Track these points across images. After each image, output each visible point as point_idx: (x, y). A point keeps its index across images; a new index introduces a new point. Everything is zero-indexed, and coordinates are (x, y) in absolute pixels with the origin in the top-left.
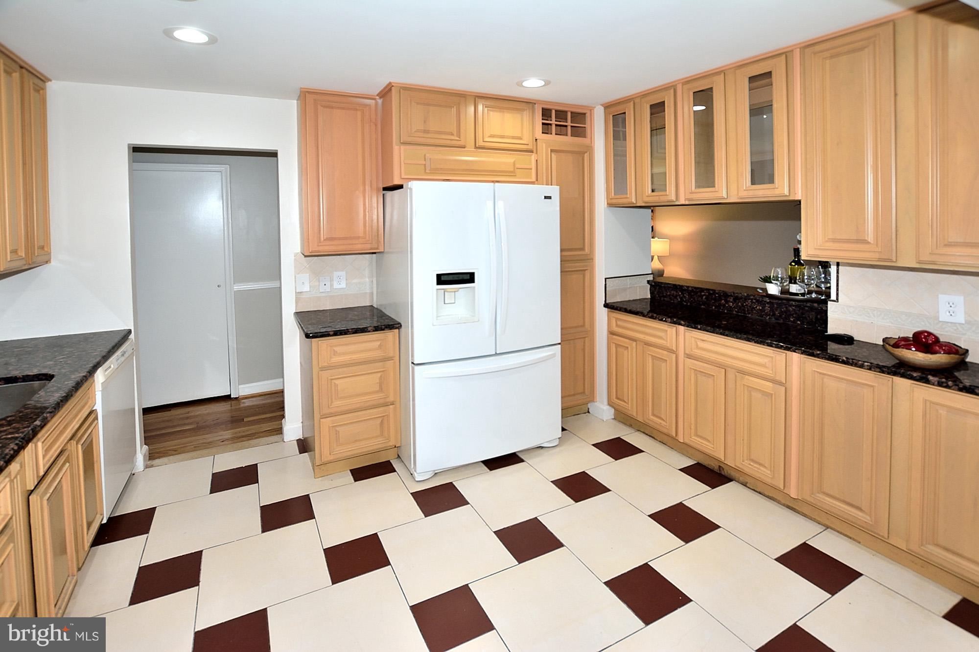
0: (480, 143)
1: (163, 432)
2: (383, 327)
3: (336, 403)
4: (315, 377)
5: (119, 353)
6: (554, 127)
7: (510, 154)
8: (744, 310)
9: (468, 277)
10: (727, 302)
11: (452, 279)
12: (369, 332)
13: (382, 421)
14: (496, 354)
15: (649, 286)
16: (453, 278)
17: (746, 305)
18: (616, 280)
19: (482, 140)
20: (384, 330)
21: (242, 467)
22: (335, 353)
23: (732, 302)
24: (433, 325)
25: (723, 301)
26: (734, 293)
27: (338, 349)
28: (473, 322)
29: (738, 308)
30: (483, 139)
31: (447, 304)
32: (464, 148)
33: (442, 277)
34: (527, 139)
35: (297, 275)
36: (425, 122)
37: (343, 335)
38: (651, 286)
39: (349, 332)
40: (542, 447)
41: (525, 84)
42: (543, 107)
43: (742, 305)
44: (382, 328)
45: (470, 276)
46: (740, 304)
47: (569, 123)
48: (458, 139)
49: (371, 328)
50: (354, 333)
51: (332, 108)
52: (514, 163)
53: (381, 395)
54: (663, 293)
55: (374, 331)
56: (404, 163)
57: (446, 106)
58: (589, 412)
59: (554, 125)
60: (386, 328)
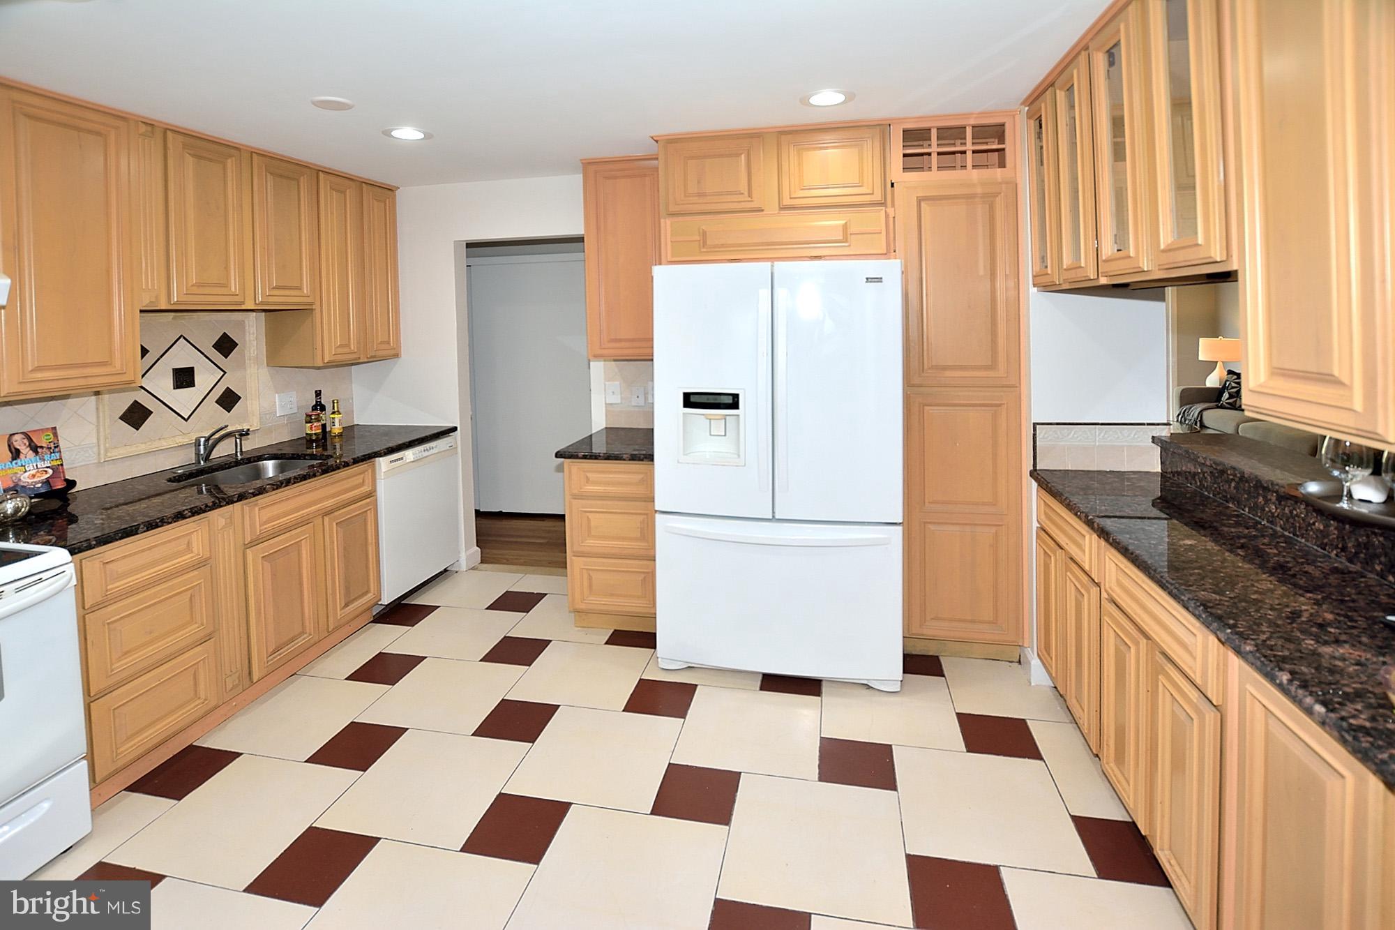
0: (787, 201)
1: (519, 540)
2: (642, 456)
3: (590, 542)
4: (567, 504)
5: (421, 448)
6: (934, 157)
7: (840, 212)
8: (1295, 528)
9: (729, 400)
10: (1267, 501)
11: (706, 401)
12: (624, 460)
13: (645, 578)
14: (774, 519)
15: (1157, 450)
16: (708, 399)
17: (1297, 515)
18: (1064, 428)
19: (788, 197)
20: (642, 460)
21: (533, 593)
22: (588, 480)
23: (1274, 503)
24: (678, 462)
25: (1261, 499)
26: (1272, 484)
27: (592, 476)
28: (737, 466)
29: (1284, 520)
30: (790, 195)
31: (714, 435)
32: (763, 210)
33: (692, 396)
34: (871, 188)
35: (607, 383)
36: (699, 182)
37: (592, 459)
38: (1164, 450)
39: (600, 456)
40: (868, 687)
41: (814, 100)
42: (905, 127)
43: (1291, 512)
44: (640, 457)
45: (733, 399)
46: (1287, 510)
47: (969, 147)
48: (750, 199)
49: (626, 456)
50: (606, 459)
51: (615, 177)
52: (845, 227)
53: (643, 544)
54: (1177, 467)
55: (630, 460)
56: (671, 242)
57: (730, 155)
58: (1019, 662)
59: (936, 154)
60: (646, 458)
